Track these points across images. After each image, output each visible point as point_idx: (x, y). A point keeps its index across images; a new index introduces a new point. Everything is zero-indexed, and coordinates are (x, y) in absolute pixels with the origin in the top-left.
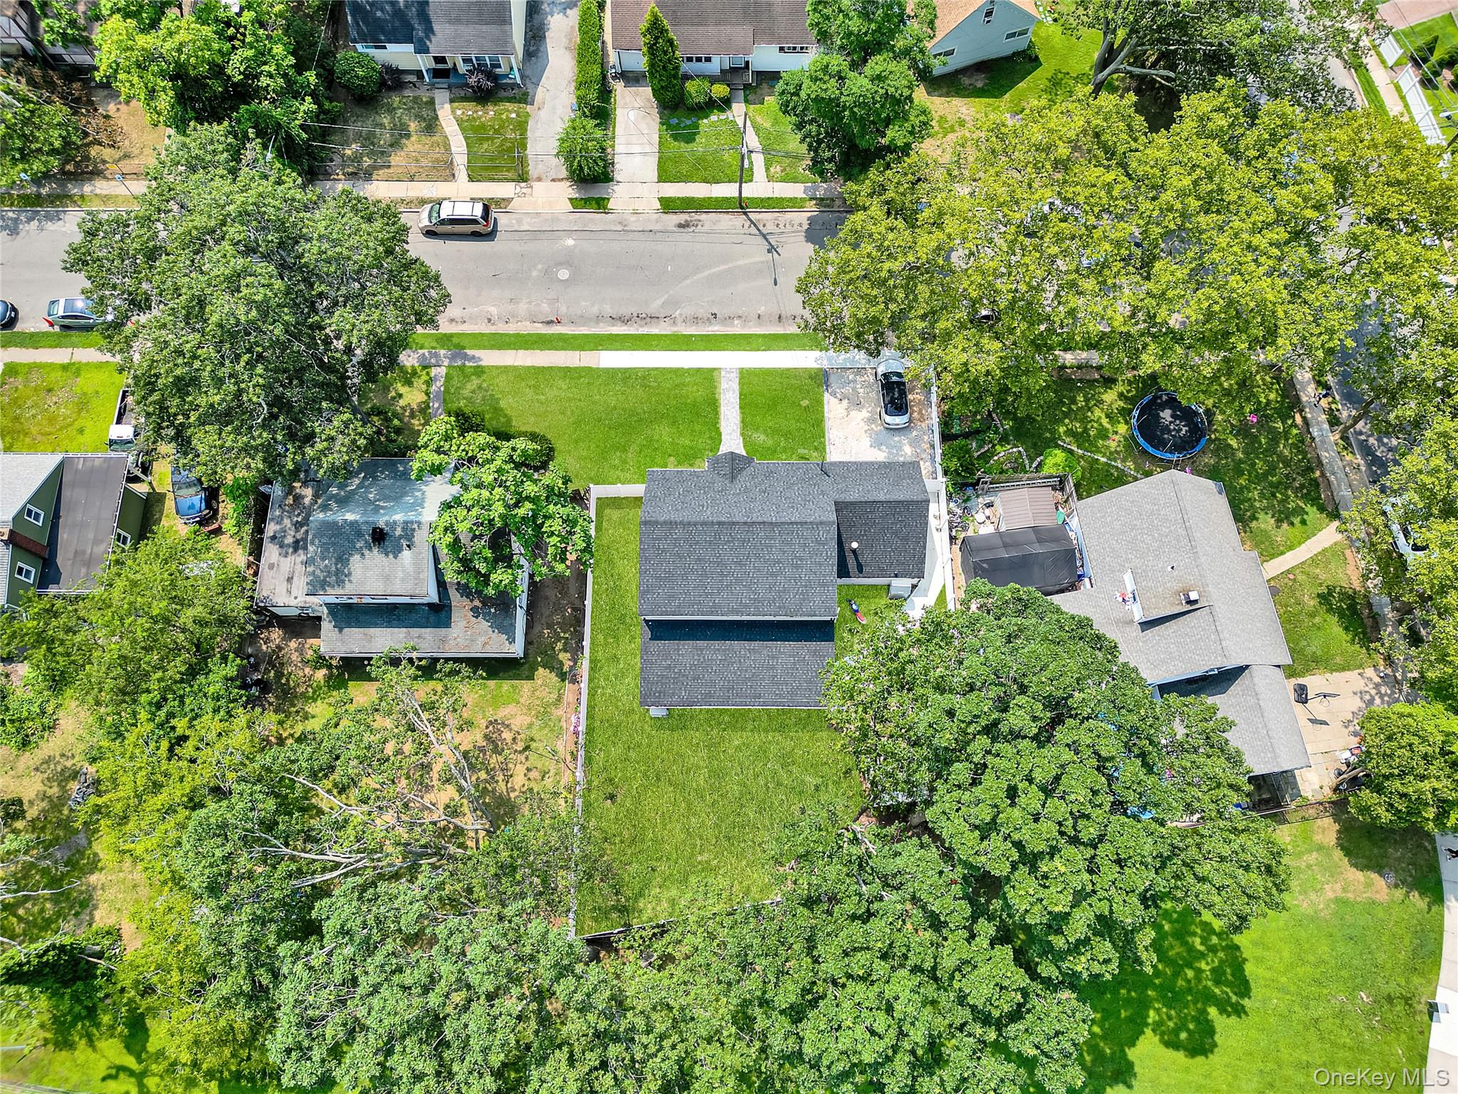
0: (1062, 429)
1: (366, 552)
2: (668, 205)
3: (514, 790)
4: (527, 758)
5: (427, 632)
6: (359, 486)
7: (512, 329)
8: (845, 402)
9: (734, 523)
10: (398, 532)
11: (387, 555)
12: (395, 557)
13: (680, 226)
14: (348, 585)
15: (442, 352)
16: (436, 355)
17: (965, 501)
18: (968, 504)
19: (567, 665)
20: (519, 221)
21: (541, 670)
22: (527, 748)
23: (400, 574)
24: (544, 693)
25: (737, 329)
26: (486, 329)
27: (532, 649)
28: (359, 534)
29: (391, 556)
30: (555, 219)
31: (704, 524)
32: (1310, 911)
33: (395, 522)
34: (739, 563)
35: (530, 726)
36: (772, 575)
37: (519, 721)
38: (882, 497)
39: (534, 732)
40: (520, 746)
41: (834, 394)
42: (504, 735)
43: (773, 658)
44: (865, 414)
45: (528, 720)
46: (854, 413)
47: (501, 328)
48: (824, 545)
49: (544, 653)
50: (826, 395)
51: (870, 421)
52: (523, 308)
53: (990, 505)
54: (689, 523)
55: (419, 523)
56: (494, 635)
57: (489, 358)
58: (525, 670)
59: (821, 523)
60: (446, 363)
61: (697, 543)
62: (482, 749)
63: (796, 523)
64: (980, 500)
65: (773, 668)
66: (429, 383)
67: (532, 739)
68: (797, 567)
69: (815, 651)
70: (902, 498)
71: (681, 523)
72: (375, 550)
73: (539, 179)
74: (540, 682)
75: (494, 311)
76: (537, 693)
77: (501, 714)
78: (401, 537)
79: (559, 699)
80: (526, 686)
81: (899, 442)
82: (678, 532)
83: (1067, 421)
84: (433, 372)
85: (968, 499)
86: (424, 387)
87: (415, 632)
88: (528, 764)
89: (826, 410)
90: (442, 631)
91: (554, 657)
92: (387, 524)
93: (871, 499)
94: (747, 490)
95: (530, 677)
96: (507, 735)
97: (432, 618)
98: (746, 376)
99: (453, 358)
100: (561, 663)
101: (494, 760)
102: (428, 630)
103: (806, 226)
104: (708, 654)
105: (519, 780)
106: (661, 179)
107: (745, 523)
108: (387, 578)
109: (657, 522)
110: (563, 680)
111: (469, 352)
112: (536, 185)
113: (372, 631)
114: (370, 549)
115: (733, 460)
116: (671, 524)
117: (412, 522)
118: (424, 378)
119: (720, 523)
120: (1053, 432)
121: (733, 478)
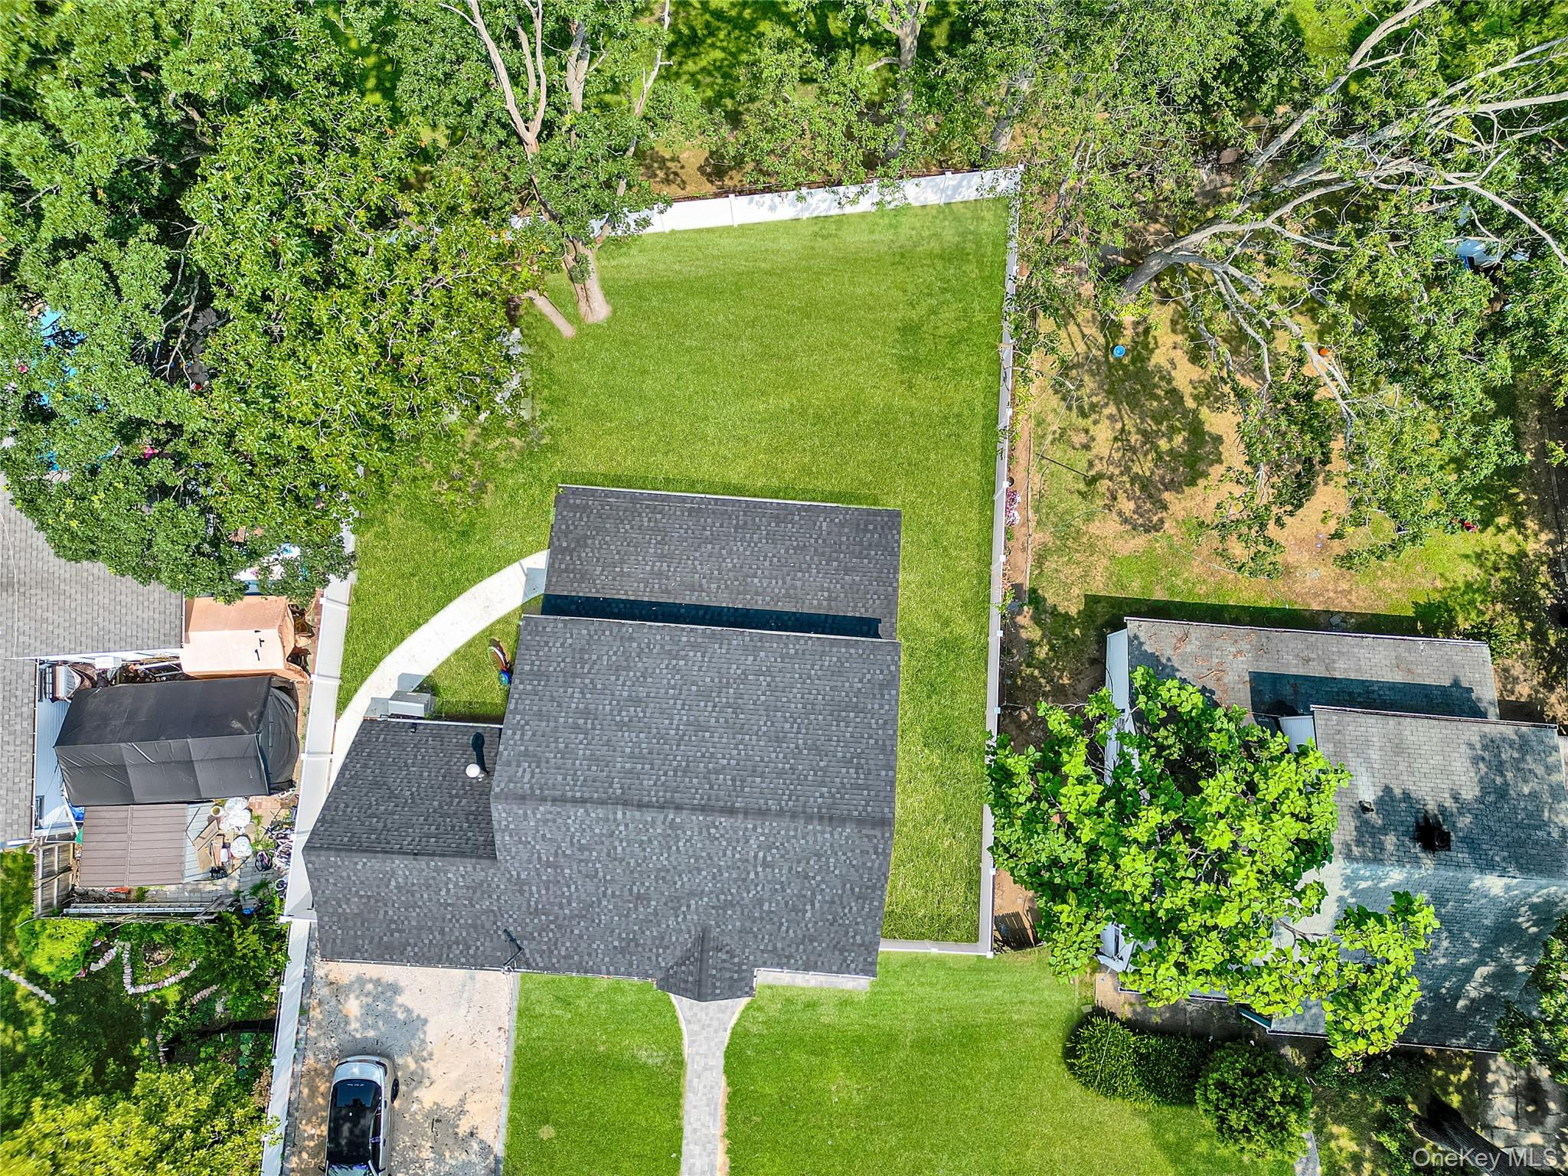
0: (36, 1031)
1: (1449, 803)
3: (1111, 417)
4: (1091, 464)
5: (1295, 669)
6: (1468, 972)
8: (463, 1129)
9: (703, 809)
10: (1390, 841)
11: (1407, 796)
12: (1388, 790)
14: (1475, 739)
17: (264, 884)
18: (258, 878)
19: (1024, 619)
21: (1073, 611)
22: (1091, 481)
23: (1375, 755)
24: (1067, 571)
27: (1092, 650)
28: (1471, 843)
29: (1397, 792)
31: (763, 813)
33: (1400, 863)
34: (700, 727)
35: (1089, 517)
36: (636, 701)
37: (1108, 527)
38: (401, 867)
39: (1081, 507)
40: (1103, 485)
41: (486, 1150)
42: (1132, 505)
43: (660, 573)
44: (427, 1097)
45: (1094, 528)
46: (451, 1101)
48: (526, 753)
49: (1068, 641)
50: (499, 1149)
51: (418, 1079)
53: (218, 872)
54: (794, 816)
55: (1349, 857)
56: (1169, 652)
58: (1102, 611)
59: (523, 798)
61: (780, 774)
62: (1173, 486)
63: (574, 801)
64: (233, 886)
65: (662, 557)
67: (1083, 495)
68: (586, 713)
69: (581, 581)
70: (362, 862)
71: (809, 819)
72: (1432, 807)
74: (1076, 591)
76: (1079, 572)
77: (1140, 541)
78: (1384, 830)
79: (1040, 560)
80: (1099, 586)
81: (365, 1026)
82: (817, 798)
83: (20, 1048)
85: (256, 889)
87: (1316, 670)
88: (1090, 455)
89: (505, 1112)
90: (1266, 667)
91: (1050, 633)
92: (1416, 861)
93: (422, 862)
94: (675, 903)
95: (1092, 600)
96: (1128, 506)
97: (1288, 691)
100: (1037, 620)
101: (1144, 466)
102: (1293, 671)
104: (777, 587)
105: (1103, 434)
107: (679, 808)
108: (1398, 748)
109: (860, 822)
110: (1034, 591)
113: (1398, 677)
114: (1442, 809)
115: (699, 983)
116: (832, 819)
117: (1364, 859)
119: (731, 811)
120: (56, 1027)
121: (702, 939)
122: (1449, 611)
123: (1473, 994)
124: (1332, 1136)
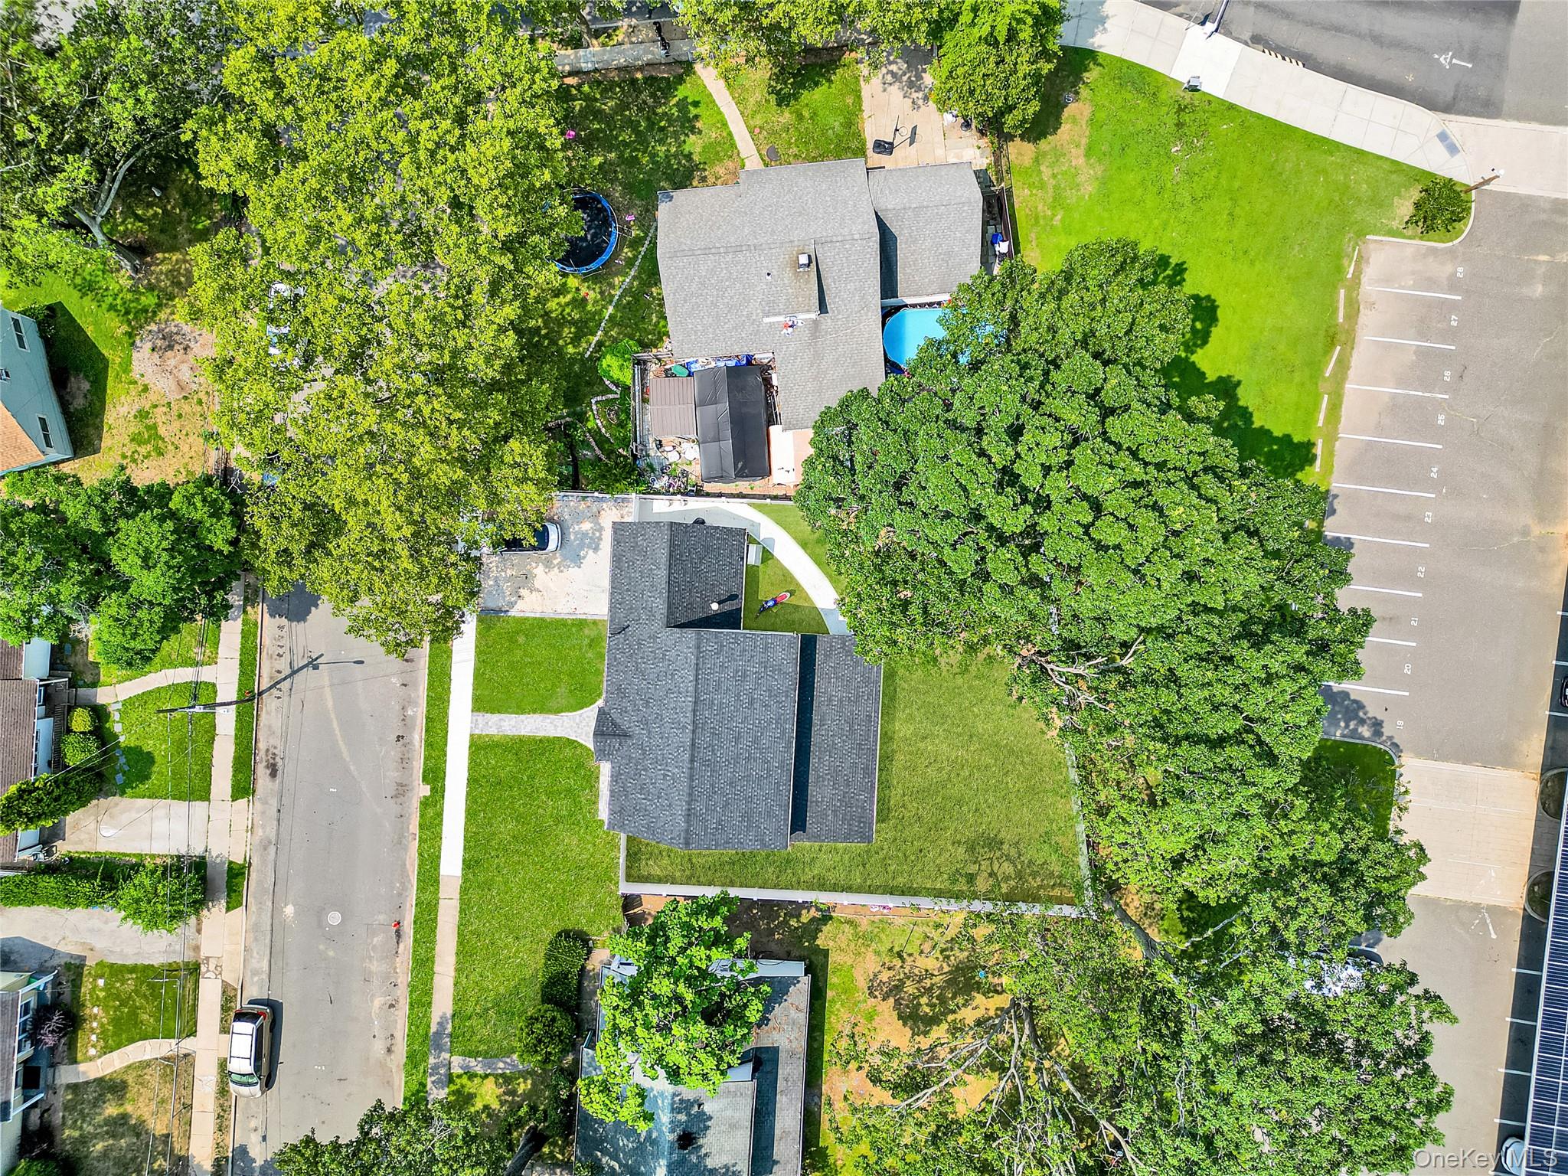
0: (571, 350)
1: (703, 1151)
2: (243, 788)
3: (942, 968)
4: (910, 955)
5: (782, 1073)
6: (616, 1158)
7: (404, 977)
8: (523, 592)
9: (693, 745)
10: (683, 1117)
11: (707, 1128)
12: (710, 1118)
13: (273, 774)
14: (738, 1168)
15: (432, 1060)
16: (436, 1068)
17: (653, 470)
18: (656, 466)
19: (813, 913)
20: (255, 973)
21: (818, 942)
22: (900, 955)
23: (729, 1113)
24: (844, 938)
25: (419, 712)
26: (404, 1008)
27: (795, 953)
28: (682, 1162)
29: (709, 1123)
30: (256, 928)
31: (691, 778)
32: (1096, 184)
33: (672, 1122)
34: (737, 739)
35: (877, 953)
36: (751, 703)
37: (870, 964)
38: (662, 573)
39: (884, 948)
40: (898, 962)
41: (512, 604)
42: (885, 979)
43: (830, 700)
44: (539, 571)
45: (870, 956)
46: (537, 584)
47: (403, 994)
48: (722, 646)
49: (800, 938)
50: (513, 613)
51: (548, 565)
52: (375, 967)
53: (660, 444)
54: (690, 795)
55: (674, 1095)
56: (790, 1000)
57: (443, 1004)
58: (818, 960)
59: (698, 647)
60: (447, 1056)
61: (712, 785)
62: (898, 1003)
63: (697, 675)
64: (652, 453)
65: (841, 701)
66: (472, 1076)
67: (891, 950)
68: (745, 676)
69: (826, 656)
70: (665, 552)
71: (689, 803)
72: (701, 1141)
73: (197, 948)
74: (831, 944)
75: (378, 1001)
76: (843, 946)
77: (862, 983)
78: (688, 1114)
79: (850, 922)
80: (834, 958)
81: (576, 533)
82: (700, 807)
83: (561, 342)
84: (456, 1070)
85: (650, 466)
86: (477, 1080)
87: (781, 1084)
88: (916, 955)
89: (533, 615)
90: (782, 1056)
91: (805, 927)
92: (673, 1131)
93: (665, 586)
94: (644, 721)
95: (826, 953)
96: (885, 976)
97: (767, 1068)
98: (481, 704)
99: (439, 1048)
100: (813, 920)
101: (910, 988)
102: (780, 1072)
103: (284, 621)
104: (823, 770)
105: (931, 963)
106: (205, 796)
107: (694, 732)
108: (733, 1126)
109: (687, 831)
110: (831, 918)
111: (433, 1028)
112: (204, 953)
113: (777, 1132)
114: (701, 1147)
115: (603, 734)
116: (689, 815)
117: (673, 1103)
118: (465, 1080)
119: (692, 761)
120: (573, 360)
121: (626, 735)
122: (823, 1168)
123: (604, 1160)
124: (525, 1080)
